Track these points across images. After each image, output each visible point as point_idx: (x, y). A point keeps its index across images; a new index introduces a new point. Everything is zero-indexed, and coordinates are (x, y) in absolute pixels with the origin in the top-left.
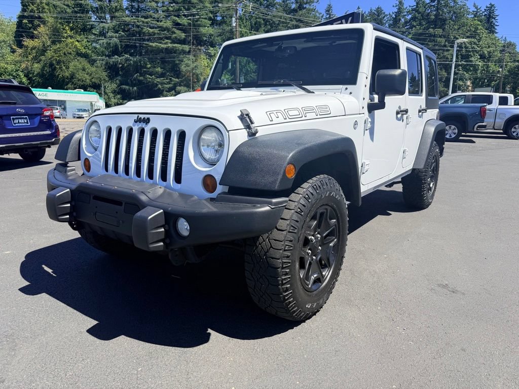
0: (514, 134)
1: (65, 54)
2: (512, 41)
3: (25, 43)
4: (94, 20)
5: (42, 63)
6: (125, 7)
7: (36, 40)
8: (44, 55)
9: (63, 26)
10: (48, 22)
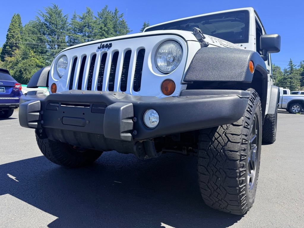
0: (294, 111)
1: (29, 65)
2: (278, 66)
3: (6, 59)
4: (48, 48)
5: (15, 70)
6: (66, 41)
7: (13, 57)
8: (17, 66)
9: (29, 50)
10: (21, 48)
